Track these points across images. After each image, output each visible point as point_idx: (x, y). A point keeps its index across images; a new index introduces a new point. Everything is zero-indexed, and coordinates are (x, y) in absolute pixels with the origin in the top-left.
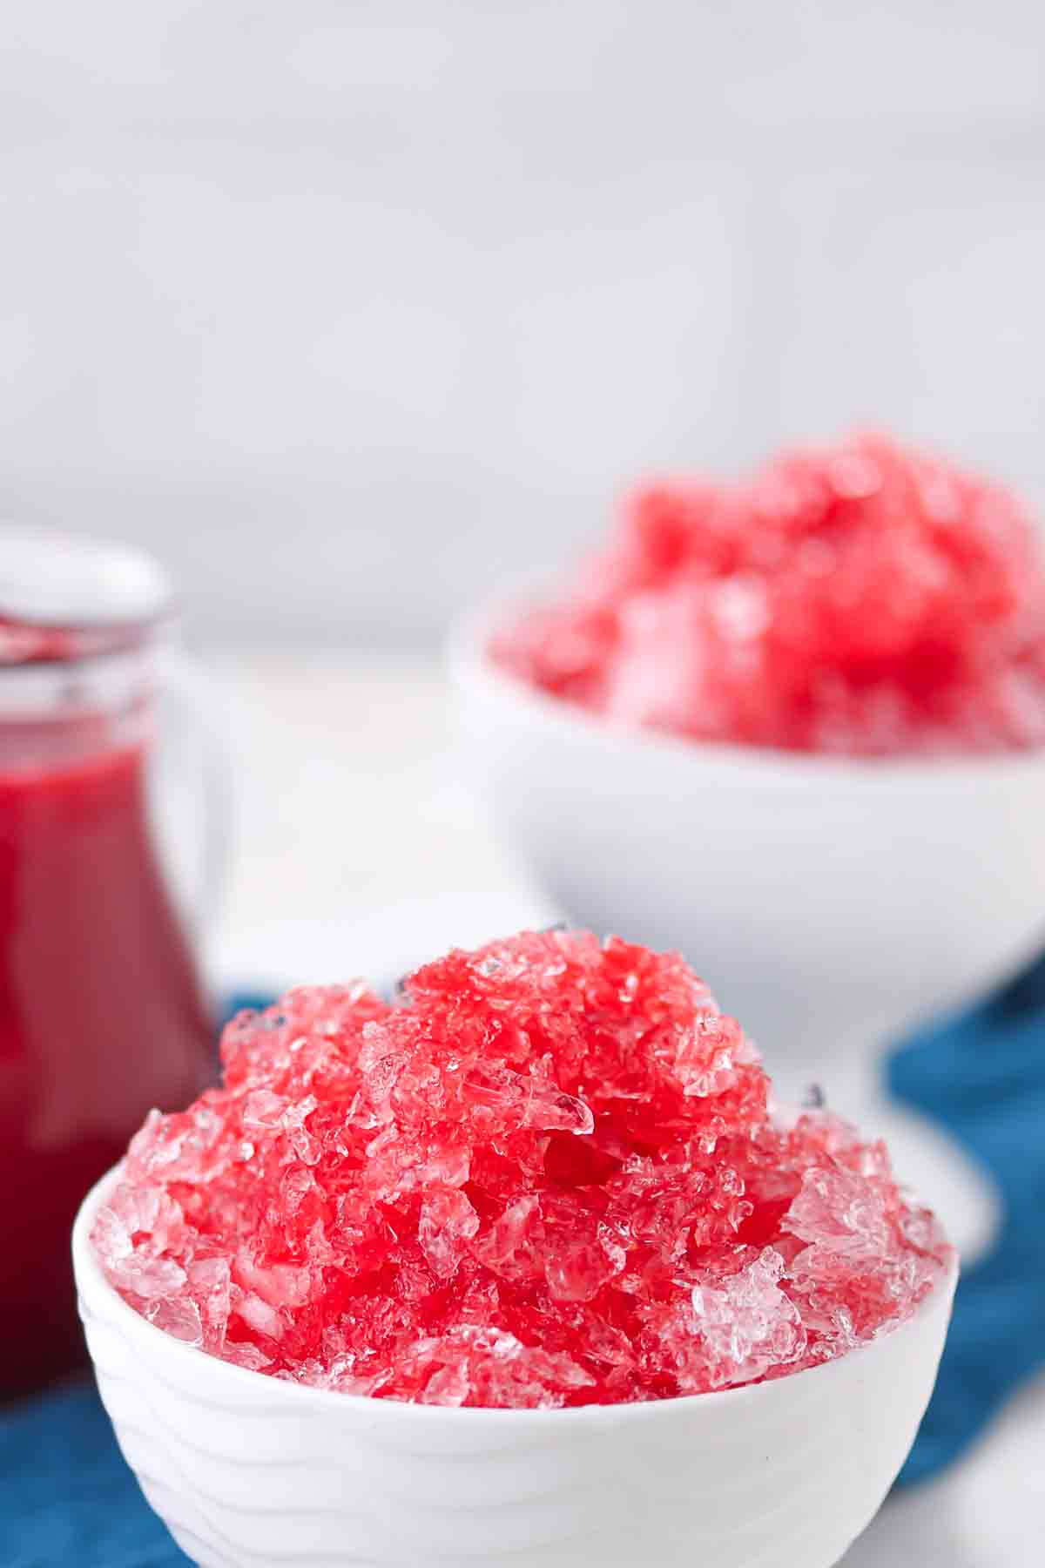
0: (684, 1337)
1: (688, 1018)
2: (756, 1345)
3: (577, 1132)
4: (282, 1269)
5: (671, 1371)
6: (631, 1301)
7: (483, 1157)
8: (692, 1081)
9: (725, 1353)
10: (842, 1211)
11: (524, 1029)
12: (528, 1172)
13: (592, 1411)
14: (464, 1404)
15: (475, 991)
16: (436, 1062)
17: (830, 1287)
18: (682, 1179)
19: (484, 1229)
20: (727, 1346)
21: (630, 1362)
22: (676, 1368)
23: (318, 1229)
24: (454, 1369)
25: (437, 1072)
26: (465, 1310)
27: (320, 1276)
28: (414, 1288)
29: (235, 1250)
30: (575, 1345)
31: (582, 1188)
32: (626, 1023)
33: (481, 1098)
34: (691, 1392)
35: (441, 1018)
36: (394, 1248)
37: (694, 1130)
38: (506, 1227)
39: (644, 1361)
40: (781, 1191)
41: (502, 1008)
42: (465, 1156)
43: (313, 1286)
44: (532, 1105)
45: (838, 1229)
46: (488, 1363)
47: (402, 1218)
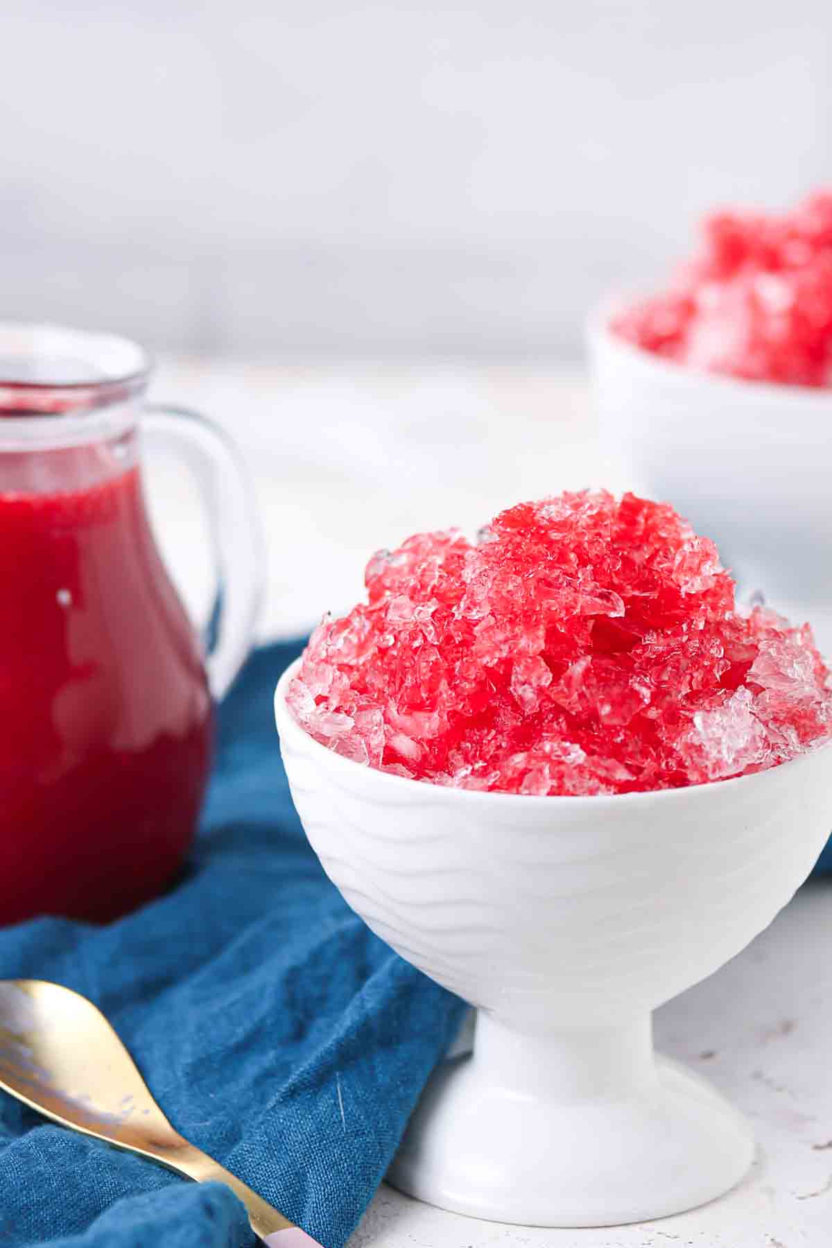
0: (690, 747)
1: (679, 544)
2: (738, 752)
3: (613, 615)
4: (420, 716)
5: (683, 770)
6: (652, 725)
7: (551, 635)
8: (686, 583)
9: (719, 756)
10: (787, 668)
11: (573, 551)
12: (581, 642)
13: (632, 796)
14: (549, 794)
15: (541, 527)
16: (517, 573)
17: (782, 716)
18: (683, 646)
19: (555, 681)
20: (719, 752)
21: (655, 764)
22: (686, 767)
23: (443, 685)
24: (541, 771)
25: (519, 580)
26: (544, 734)
27: (445, 718)
28: (508, 721)
29: (386, 704)
30: (617, 753)
31: (616, 654)
32: (639, 548)
33: (548, 595)
34: (697, 783)
35: (519, 545)
36: (494, 697)
37: (687, 615)
38: (571, 678)
39: (663, 765)
40: (745, 656)
41: (558, 538)
42: (541, 633)
43: (441, 722)
44: (583, 599)
45: (785, 678)
46: (563, 768)
47: (500, 676)
